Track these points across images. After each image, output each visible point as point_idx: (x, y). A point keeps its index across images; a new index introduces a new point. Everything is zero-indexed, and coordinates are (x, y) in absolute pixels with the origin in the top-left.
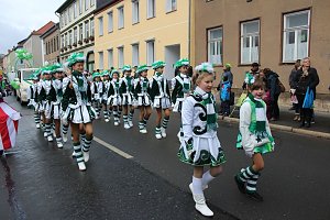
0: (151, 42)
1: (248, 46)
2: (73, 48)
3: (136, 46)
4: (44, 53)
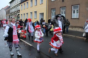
0: (36, 12)
2: (14, 13)
3: (31, 13)
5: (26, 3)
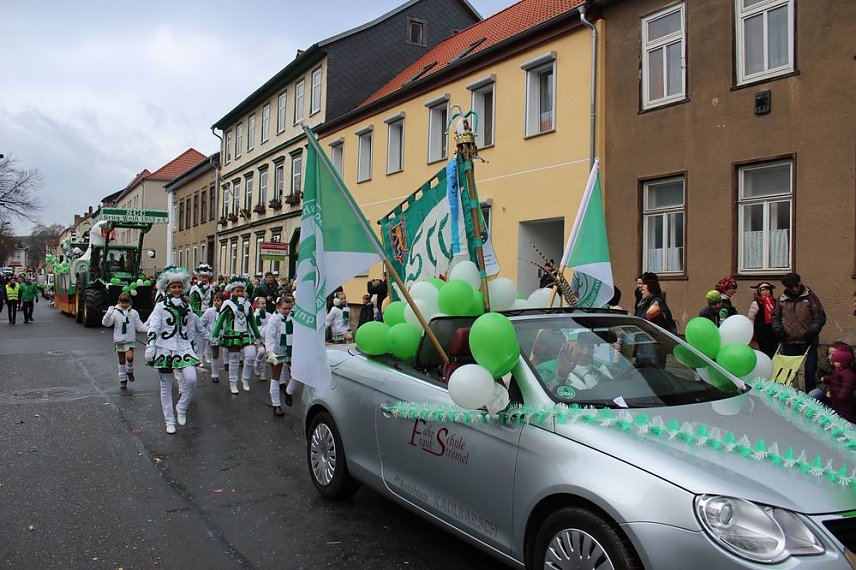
4: (172, 227)
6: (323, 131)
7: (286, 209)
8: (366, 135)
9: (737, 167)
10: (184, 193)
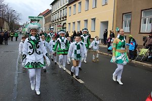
0: (94, 20)
1: (145, 23)
2: (57, 21)
3: (86, 21)
4: (44, 23)
5: (77, 3)
6: (68, 5)
7: (62, 19)
8: (75, 5)
9: (142, 11)
10: (46, 17)
